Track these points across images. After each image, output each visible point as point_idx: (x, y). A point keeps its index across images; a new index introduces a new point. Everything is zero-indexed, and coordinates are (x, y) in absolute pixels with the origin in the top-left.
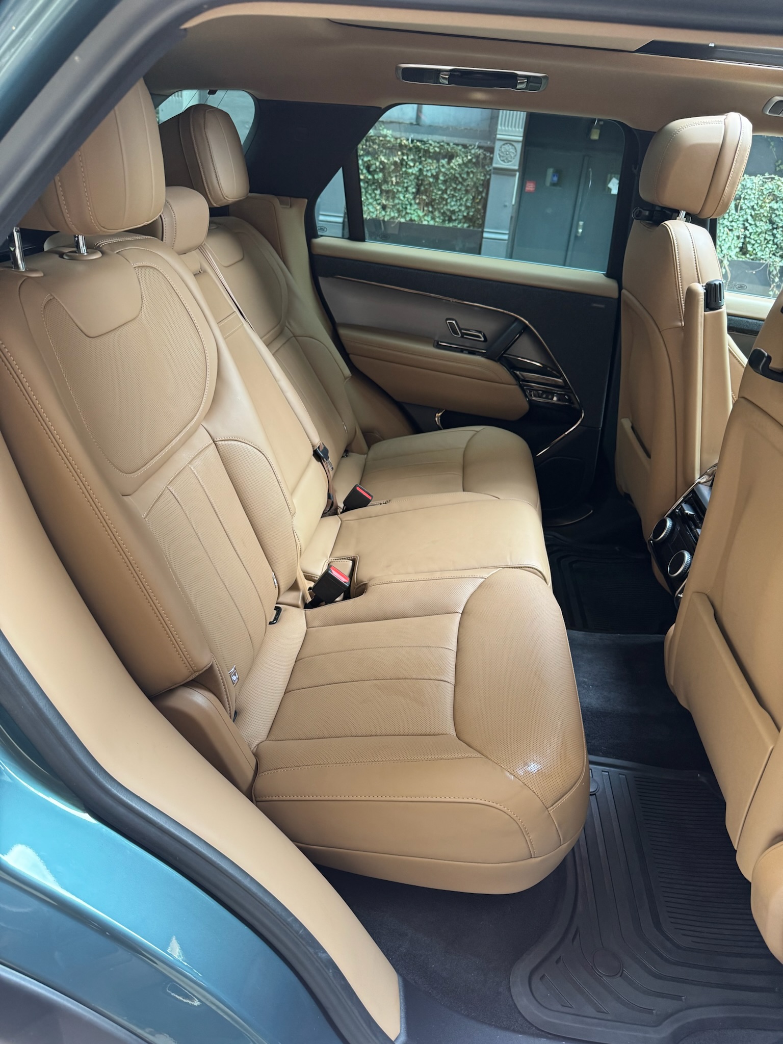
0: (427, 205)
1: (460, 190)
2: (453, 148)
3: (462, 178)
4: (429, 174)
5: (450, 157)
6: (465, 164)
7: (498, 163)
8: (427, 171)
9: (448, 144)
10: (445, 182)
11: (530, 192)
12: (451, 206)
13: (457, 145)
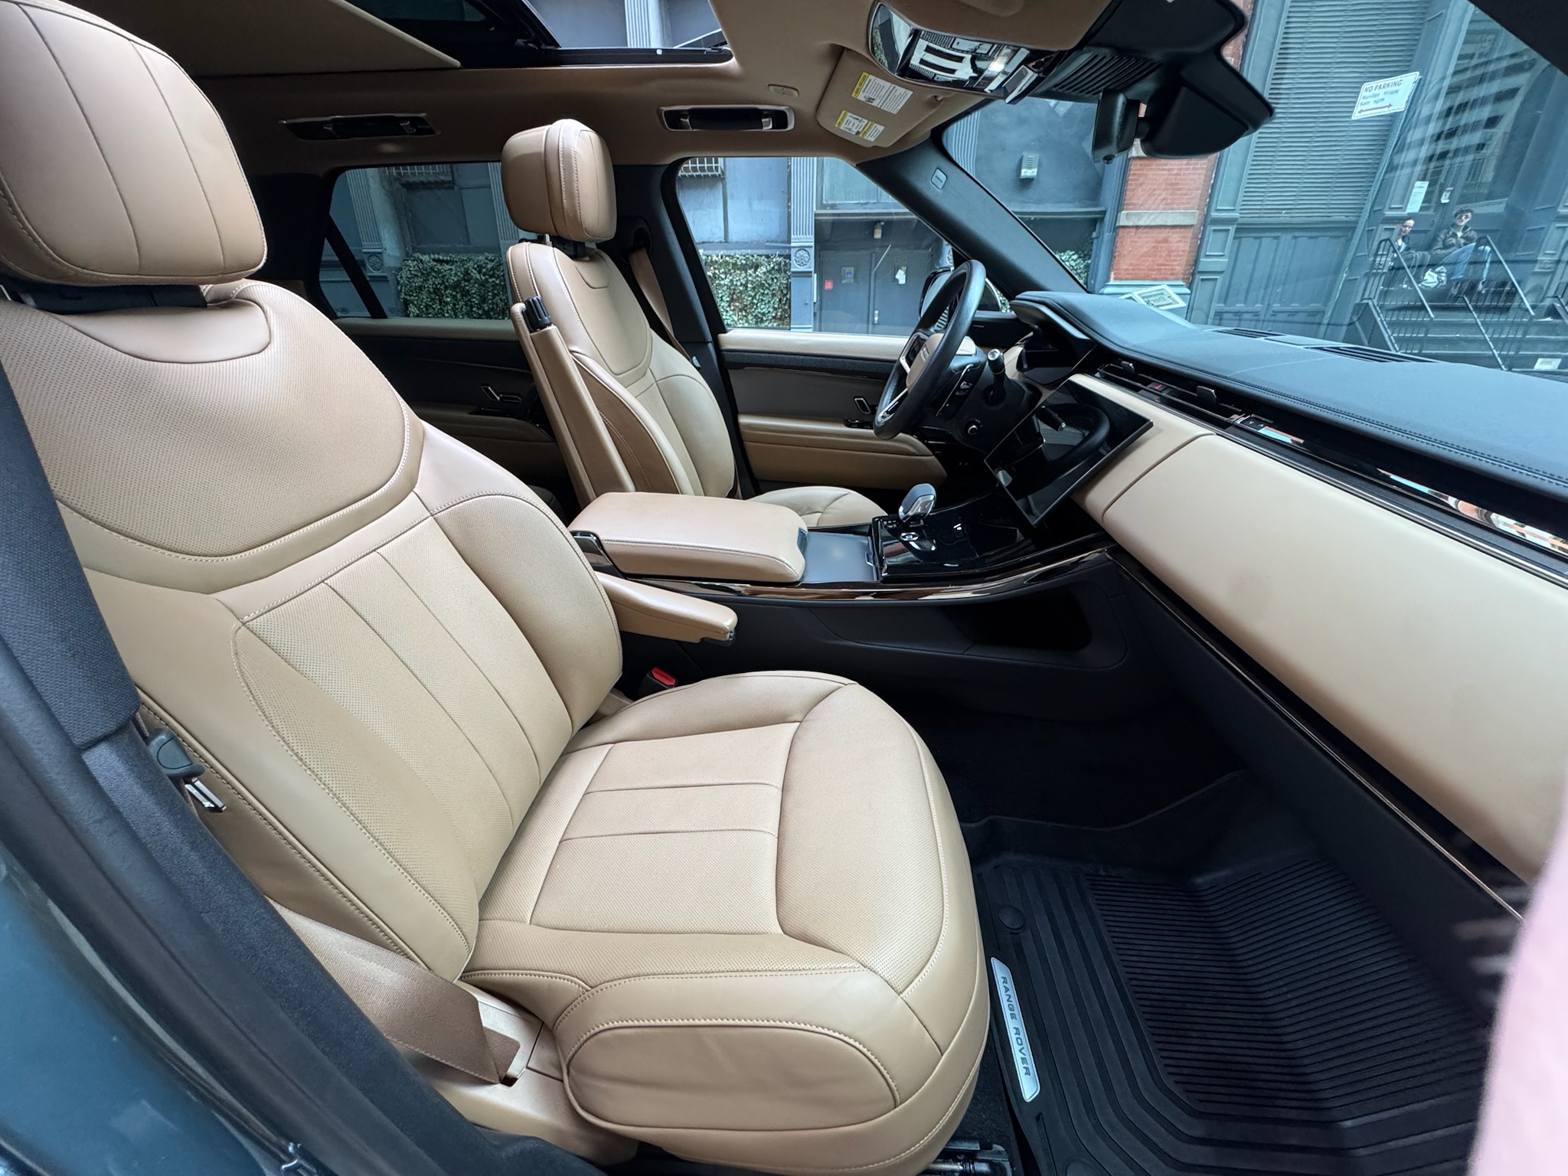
0: (741, 310)
1: (767, 294)
2: (757, 259)
3: (768, 284)
4: (739, 284)
5: (756, 267)
6: (769, 272)
7: (795, 267)
8: (737, 281)
9: (753, 256)
10: (754, 288)
11: (828, 290)
12: (762, 309)
13: (761, 256)
